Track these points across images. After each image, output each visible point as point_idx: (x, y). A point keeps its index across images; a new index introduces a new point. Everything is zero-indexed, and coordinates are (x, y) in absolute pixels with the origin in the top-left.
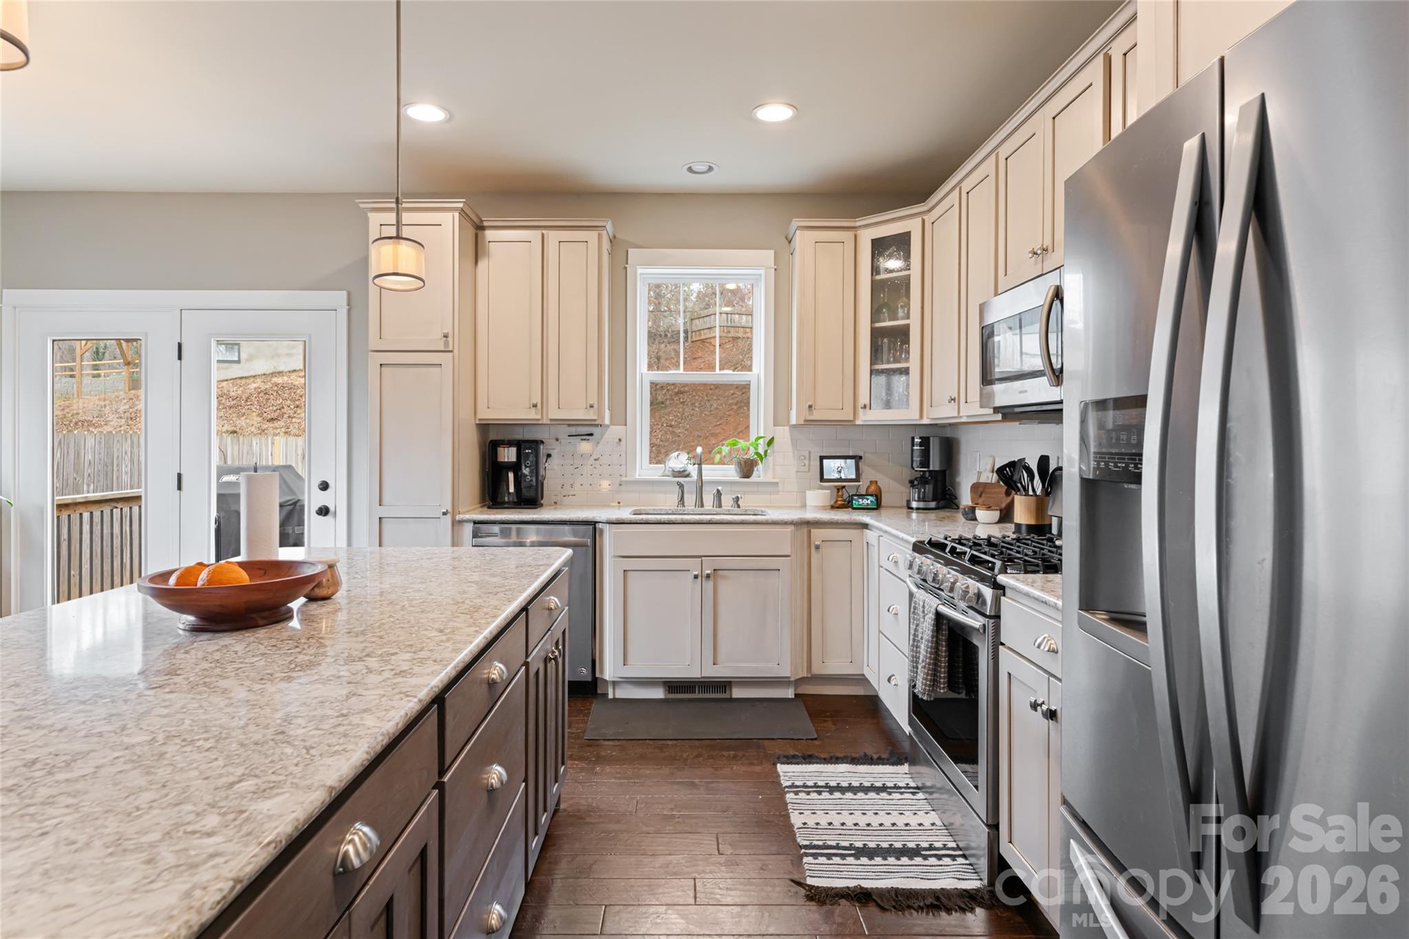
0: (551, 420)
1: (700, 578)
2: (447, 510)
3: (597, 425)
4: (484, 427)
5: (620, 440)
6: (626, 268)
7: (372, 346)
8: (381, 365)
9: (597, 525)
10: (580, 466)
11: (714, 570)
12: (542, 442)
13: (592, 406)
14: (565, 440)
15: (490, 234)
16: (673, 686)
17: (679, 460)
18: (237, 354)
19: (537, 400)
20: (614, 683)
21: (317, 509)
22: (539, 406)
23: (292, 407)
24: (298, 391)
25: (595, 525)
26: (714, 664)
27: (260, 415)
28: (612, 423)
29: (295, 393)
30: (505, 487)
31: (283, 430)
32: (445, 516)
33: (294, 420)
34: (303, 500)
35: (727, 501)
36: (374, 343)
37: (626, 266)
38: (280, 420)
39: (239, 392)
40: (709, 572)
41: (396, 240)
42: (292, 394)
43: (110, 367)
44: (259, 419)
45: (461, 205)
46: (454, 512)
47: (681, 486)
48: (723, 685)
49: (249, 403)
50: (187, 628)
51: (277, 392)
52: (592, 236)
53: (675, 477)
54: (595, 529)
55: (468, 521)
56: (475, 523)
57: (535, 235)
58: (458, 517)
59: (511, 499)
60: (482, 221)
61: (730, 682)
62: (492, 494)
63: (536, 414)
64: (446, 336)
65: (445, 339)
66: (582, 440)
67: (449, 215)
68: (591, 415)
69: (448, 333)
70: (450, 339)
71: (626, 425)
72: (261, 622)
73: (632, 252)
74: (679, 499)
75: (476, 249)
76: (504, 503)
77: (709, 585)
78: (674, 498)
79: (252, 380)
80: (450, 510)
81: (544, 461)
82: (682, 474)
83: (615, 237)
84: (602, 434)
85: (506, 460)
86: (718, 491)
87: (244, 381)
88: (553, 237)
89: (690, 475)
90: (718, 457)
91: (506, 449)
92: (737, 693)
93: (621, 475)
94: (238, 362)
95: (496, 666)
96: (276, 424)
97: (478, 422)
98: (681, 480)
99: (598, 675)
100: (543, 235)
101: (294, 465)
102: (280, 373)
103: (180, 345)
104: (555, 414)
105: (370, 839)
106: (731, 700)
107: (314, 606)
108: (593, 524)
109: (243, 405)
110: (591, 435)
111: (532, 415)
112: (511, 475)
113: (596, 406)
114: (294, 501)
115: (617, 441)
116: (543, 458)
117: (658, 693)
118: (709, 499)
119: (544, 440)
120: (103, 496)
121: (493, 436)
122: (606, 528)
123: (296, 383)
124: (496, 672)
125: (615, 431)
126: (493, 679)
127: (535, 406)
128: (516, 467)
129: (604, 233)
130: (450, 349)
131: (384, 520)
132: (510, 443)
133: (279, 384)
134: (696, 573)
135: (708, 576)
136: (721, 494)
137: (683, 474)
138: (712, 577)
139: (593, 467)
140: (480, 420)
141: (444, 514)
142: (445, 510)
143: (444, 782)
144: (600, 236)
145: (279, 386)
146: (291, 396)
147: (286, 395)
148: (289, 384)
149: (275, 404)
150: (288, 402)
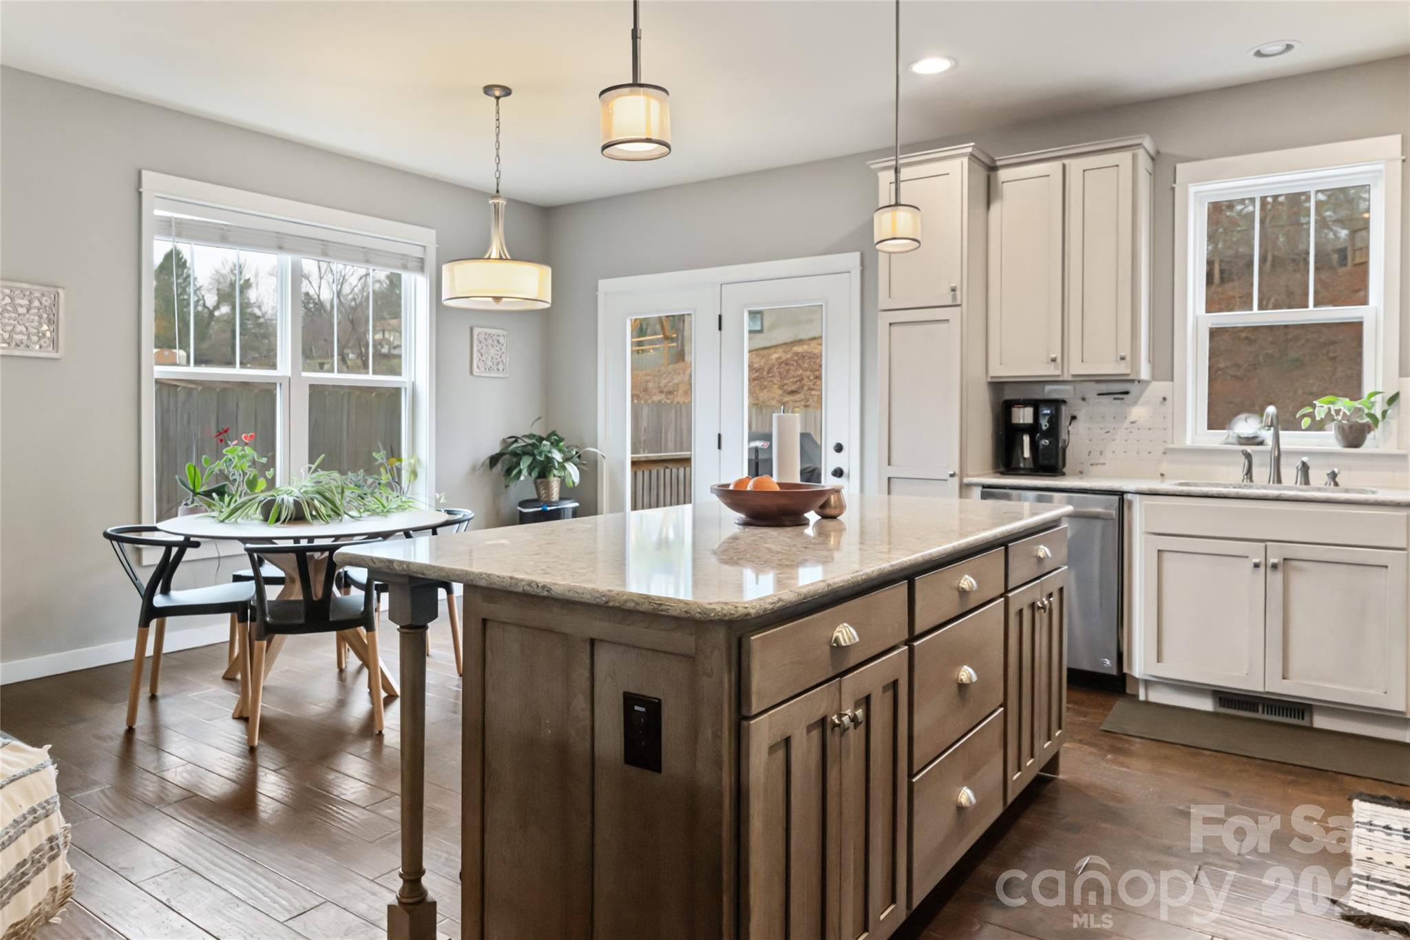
0: (1074, 376)
1: (1262, 569)
2: (955, 473)
3: (1132, 381)
4: (997, 386)
5: (1164, 399)
6: (1173, 189)
7: (882, 306)
8: (890, 324)
9: (1125, 496)
10: (1111, 430)
11: (1285, 559)
12: (1064, 402)
13: (1123, 358)
14: (1093, 399)
15: (1003, 174)
16: (1225, 697)
17: (1246, 426)
18: (759, 323)
19: (1056, 354)
20: (1148, 683)
21: (832, 470)
22: (1059, 360)
23: (812, 378)
25: (1122, 496)
26: (1284, 678)
27: (781, 387)
28: (1154, 377)
30: (1020, 452)
31: (803, 403)
32: (952, 478)
33: (813, 392)
34: (821, 469)
35: (1318, 476)
36: (884, 302)
37: (1174, 185)
38: (800, 393)
39: (762, 363)
40: (1275, 561)
41: (895, 208)
42: (812, 364)
43: (651, 342)
44: (780, 392)
45: (970, 150)
46: (962, 473)
47: (1248, 456)
48: (1300, 708)
49: (771, 375)
50: (741, 522)
51: (797, 363)
52: (1124, 158)
53: (1242, 444)
54: (1122, 501)
55: (976, 485)
56: (984, 486)
57: (1054, 168)
58: (966, 480)
59: (1027, 466)
60: (994, 161)
61: (1310, 705)
62: (1005, 460)
63: (1056, 368)
64: (954, 290)
65: (953, 293)
66: (1115, 399)
67: (957, 162)
68: (1122, 369)
69: (955, 287)
70: (958, 292)
71: (1172, 380)
72: (787, 523)
73: (1180, 167)
74: (1245, 472)
75: (989, 193)
76: (1020, 469)
77: (1277, 579)
78: (1238, 472)
79: (773, 350)
80: (957, 472)
81: (1068, 424)
82: (1251, 442)
83: (1158, 152)
84: (1141, 393)
85: (1021, 422)
86: (1304, 464)
87: (766, 352)
88: (1075, 166)
89: (1265, 443)
90: (1306, 422)
91: (1022, 410)
92: (1320, 722)
93: (1165, 442)
94: (761, 331)
95: (967, 579)
96: (797, 397)
97: (989, 380)
98: (1249, 449)
99: (1125, 670)
100: (1064, 166)
101: (813, 433)
102: (800, 342)
103: (720, 317)
104: (1077, 368)
105: (854, 638)
106: (1311, 729)
107: (825, 521)
108: (1121, 494)
109: (765, 377)
110: (1127, 393)
111: (1051, 371)
112: (1026, 439)
113: (1128, 358)
114: (812, 468)
115: (1161, 400)
116: (1064, 421)
117: (1206, 705)
118: (1290, 473)
119: (1066, 400)
120: (659, 456)
121: (1009, 395)
122: (1137, 499)
124: (966, 583)
125: (1158, 388)
126: (962, 588)
127: (1054, 360)
128: (1033, 429)
129: (1141, 152)
130: (959, 302)
131: (892, 480)
132: (1025, 403)
133: (799, 353)
134: (1257, 560)
135: (1274, 566)
136: (1308, 468)
137: (1254, 441)
138: (1280, 568)
139: (1129, 430)
140: (992, 377)
141: (952, 476)
142: (952, 472)
143: (913, 645)
144: (1134, 157)
145: (800, 355)
146: (810, 366)
147: (806, 365)
148: (809, 353)
149: (795, 375)
150: (808, 373)
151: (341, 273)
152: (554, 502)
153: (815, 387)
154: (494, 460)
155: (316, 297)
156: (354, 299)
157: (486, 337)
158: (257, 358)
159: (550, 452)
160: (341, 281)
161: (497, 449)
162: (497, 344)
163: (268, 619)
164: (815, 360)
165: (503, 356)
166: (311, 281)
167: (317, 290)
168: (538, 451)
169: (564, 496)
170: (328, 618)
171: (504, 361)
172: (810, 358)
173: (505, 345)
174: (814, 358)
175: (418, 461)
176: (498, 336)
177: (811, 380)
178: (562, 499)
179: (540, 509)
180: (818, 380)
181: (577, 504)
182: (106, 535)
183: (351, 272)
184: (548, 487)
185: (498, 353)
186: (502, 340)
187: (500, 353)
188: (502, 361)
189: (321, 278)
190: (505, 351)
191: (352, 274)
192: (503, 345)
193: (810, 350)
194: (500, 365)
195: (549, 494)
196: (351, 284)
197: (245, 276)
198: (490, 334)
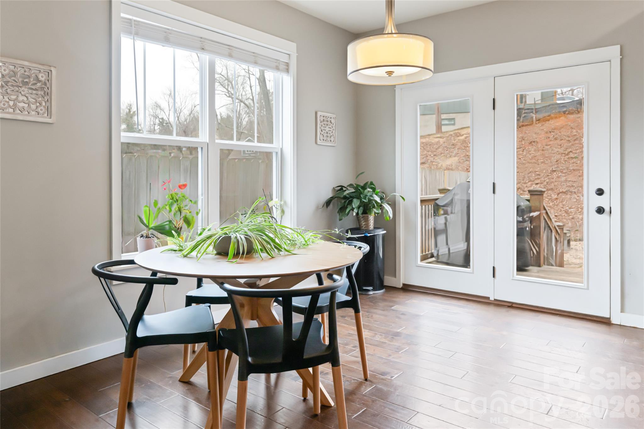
23: (432, 155)
24: (435, 146)
29: (433, 147)
33: (434, 163)
38: (426, 164)
42: (432, 148)
51: (423, 147)
123: (433, 142)
145: (424, 144)
146: (431, 149)
147: (428, 149)
148: (429, 142)
149: (423, 154)
150: (430, 153)
151: (179, 107)
152: (371, 230)
153: (434, 160)
154: (328, 203)
155: (167, 119)
156: (186, 120)
157: (324, 118)
158: (139, 150)
159: (371, 196)
160: (179, 111)
161: (330, 195)
162: (330, 124)
163: (250, 359)
164: (433, 146)
165: (334, 132)
166: (165, 112)
167: (168, 117)
168: (364, 195)
169: (376, 226)
170: (303, 357)
171: (334, 135)
172: (431, 145)
173: (334, 124)
174: (432, 145)
175: (285, 202)
176: (331, 118)
177: (432, 157)
178: (376, 228)
179: (363, 235)
180: (435, 157)
181: (385, 232)
182: (95, 272)
183: (184, 107)
184: (367, 220)
185: (330, 129)
186: (333, 121)
187: (331, 130)
188: (333, 135)
189: (170, 110)
190: (334, 128)
191: (185, 108)
192: (333, 124)
193: (430, 141)
194: (332, 137)
195: (367, 225)
196: (184, 113)
197: (133, 110)
198: (326, 117)
